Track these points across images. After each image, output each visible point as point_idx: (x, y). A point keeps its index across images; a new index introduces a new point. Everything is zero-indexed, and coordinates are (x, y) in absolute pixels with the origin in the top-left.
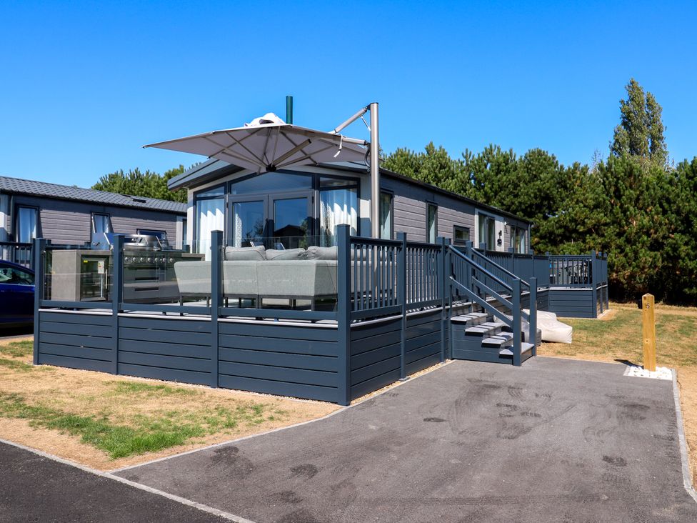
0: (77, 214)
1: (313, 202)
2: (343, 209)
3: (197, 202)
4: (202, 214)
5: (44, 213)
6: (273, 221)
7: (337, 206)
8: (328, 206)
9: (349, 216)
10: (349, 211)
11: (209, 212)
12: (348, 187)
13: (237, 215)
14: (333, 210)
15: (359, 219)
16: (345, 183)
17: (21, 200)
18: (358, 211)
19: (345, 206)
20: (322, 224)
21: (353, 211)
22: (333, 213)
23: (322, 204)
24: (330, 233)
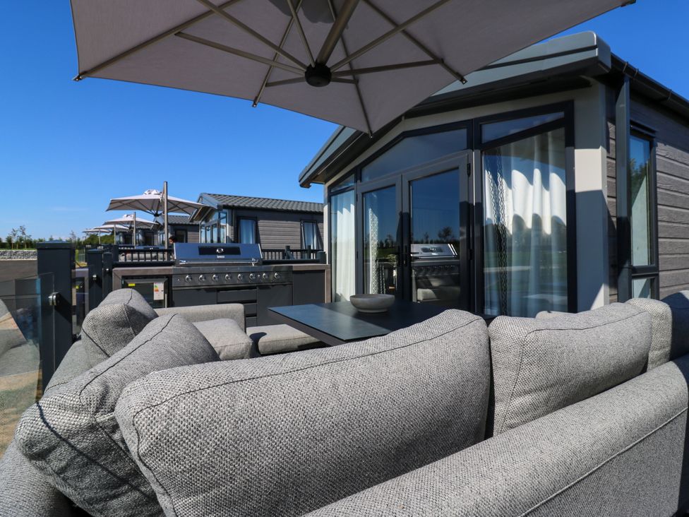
0: (289, 222)
1: (469, 174)
2: (530, 179)
3: (333, 198)
4: (338, 212)
5: (261, 223)
6: (409, 215)
7: (518, 176)
8: (499, 179)
9: (547, 193)
10: (546, 182)
11: (344, 210)
12: (541, 130)
13: (370, 210)
14: (509, 184)
15: (571, 196)
16: (536, 121)
17: (241, 213)
18: (569, 179)
19: (537, 173)
20: (489, 214)
21: (556, 180)
22: (510, 191)
23: (488, 177)
24: (504, 229)
